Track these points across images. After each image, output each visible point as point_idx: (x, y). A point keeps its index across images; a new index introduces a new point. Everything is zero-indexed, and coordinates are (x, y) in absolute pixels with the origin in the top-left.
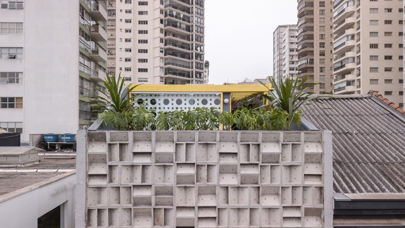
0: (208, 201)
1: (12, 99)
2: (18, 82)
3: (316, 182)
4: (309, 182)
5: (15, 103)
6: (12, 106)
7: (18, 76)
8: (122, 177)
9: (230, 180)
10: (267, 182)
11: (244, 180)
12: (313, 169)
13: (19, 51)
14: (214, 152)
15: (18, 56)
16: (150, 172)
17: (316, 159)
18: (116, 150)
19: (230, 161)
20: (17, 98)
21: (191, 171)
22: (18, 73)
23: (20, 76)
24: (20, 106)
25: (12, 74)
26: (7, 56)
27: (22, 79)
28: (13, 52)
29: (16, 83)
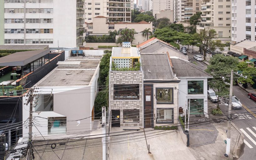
0: (127, 80)
1: (48, 30)
2: (51, 22)
3: (141, 78)
4: (140, 78)
5: (50, 31)
6: (48, 32)
7: (51, 20)
8: (115, 77)
9: (130, 78)
10: (134, 78)
11: (131, 78)
12: (141, 76)
13: (51, 10)
14: (127, 74)
15: (51, 12)
16: (119, 77)
17: (141, 75)
18: (114, 74)
19: (130, 75)
20: (51, 29)
21: (124, 77)
22: (51, 19)
23: (52, 20)
24: (52, 32)
25: (48, 19)
26: (47, 12)
27: (53, 21)
28: (49, 10)
29: (50, 23)
